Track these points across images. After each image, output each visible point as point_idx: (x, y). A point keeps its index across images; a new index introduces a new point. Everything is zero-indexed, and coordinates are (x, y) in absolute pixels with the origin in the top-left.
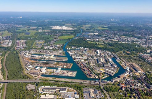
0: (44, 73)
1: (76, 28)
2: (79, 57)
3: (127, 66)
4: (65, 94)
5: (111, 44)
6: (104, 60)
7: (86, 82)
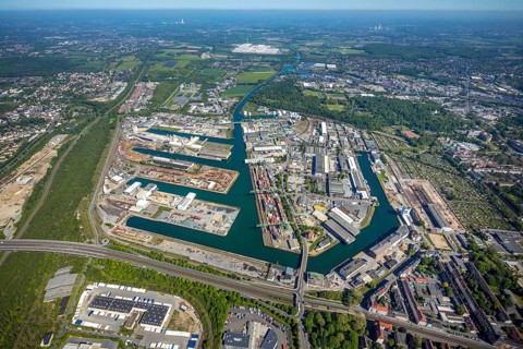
0: (139, 210)
2: (265, 145)
3: (404, 195)
5: (365, 102)
6: (333, 162)
7: (252, 269)
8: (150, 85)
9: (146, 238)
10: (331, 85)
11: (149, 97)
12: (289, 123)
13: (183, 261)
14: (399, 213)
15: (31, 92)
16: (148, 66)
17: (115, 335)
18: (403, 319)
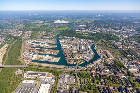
0: (34, 59)
1: (71, 22)
2: (66, 45)
4: (44, 79)
6: (84, 47)
7: (65, 67)
8: (30, 32)
10: (84, 31)
11: (30, 35)
12: (73, 40)
13: (48, 67)
14: (100, 56)
17: (35, 79)
18: (98, 72)
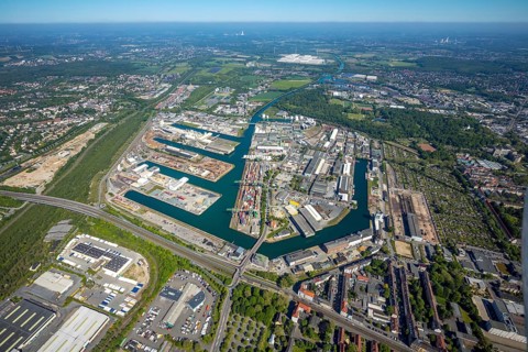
0: (138, 186)
2: (269, 145)
6: (327, 165)
7: (210, 244)
8: (191, 87)
9: (135, 208)
11: (185, 97)
12: (302, 128)
13: (155, 229)
14: (373, 217)
15: (94, 88)
16: (196, 71)
17: (83, 273)
18: (327, 307)
